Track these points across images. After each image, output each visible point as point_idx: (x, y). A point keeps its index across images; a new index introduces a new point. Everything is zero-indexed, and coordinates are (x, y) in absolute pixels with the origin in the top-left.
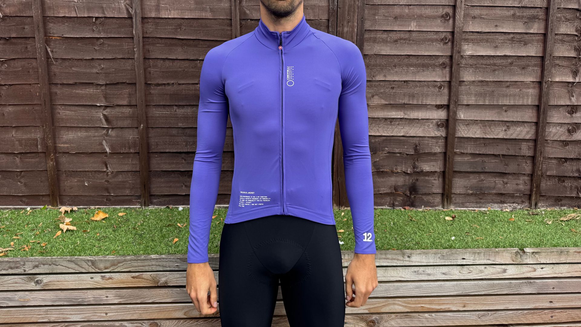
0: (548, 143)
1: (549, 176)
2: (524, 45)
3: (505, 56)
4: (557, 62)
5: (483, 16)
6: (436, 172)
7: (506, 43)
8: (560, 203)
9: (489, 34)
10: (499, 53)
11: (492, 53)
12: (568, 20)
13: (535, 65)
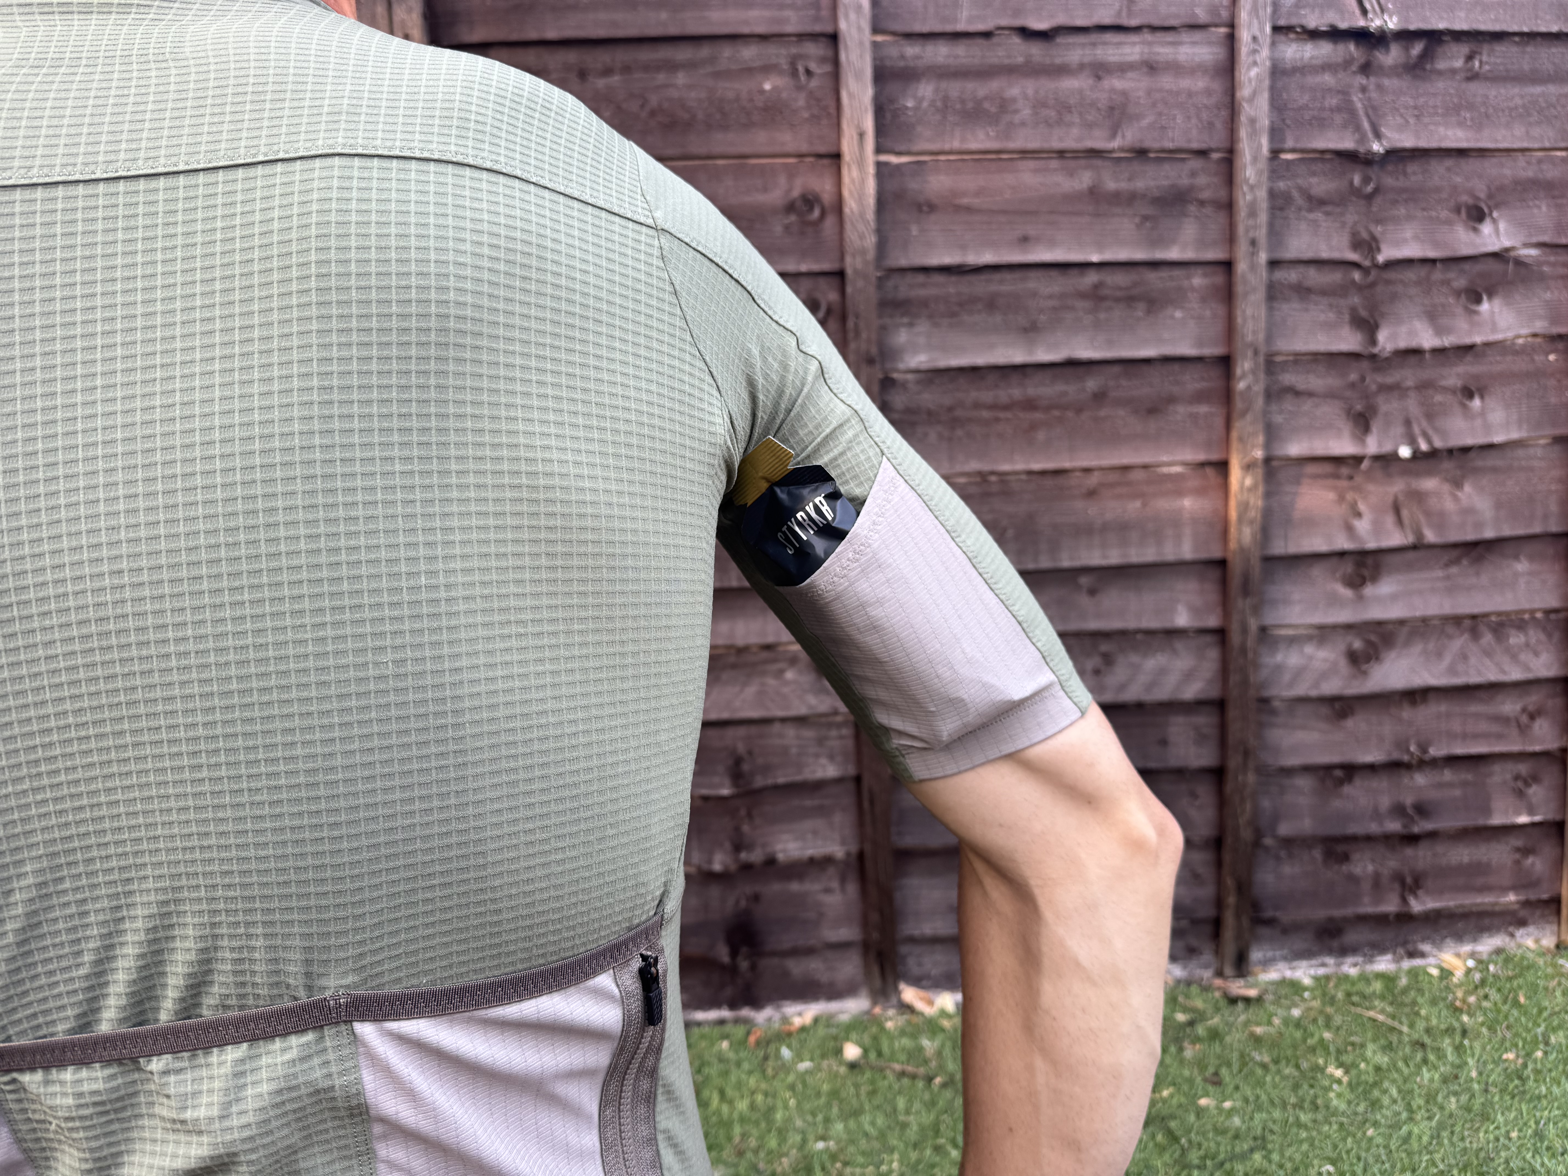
0: (1273, 712)
1: (1288, 842)
2: (1149, 312)
3: (1072, 364)
4: (1288, 378)
5: (965, 201)
6: (827, 861)
7: (1072, 308)
8: (1335, 944)
9: (997, 276)
10: (1043, 355)
11: (1018, 357)
12: (1317, 203)
13: (1200, 397)
